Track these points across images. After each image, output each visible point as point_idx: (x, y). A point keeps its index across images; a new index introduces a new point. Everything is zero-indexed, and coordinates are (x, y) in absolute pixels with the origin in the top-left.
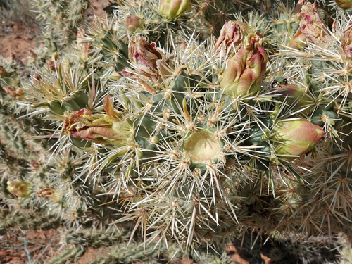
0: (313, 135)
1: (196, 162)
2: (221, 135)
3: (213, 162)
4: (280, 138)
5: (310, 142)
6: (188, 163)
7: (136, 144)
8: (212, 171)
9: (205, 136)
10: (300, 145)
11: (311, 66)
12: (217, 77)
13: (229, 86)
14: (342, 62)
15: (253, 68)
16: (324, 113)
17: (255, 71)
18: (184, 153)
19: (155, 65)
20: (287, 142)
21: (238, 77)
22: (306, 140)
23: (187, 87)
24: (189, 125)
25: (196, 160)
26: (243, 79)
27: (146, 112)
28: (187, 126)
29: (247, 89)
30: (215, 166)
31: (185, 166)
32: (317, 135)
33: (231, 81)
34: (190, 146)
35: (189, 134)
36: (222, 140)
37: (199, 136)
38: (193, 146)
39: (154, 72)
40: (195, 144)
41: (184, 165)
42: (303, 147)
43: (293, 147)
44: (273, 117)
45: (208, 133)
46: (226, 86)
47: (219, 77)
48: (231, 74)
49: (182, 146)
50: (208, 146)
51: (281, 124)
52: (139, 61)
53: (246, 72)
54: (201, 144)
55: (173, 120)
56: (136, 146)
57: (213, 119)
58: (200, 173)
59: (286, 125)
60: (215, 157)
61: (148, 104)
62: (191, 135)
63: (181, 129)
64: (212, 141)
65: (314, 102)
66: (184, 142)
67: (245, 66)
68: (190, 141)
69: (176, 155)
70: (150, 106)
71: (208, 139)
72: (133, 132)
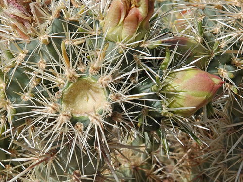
0: (210, 84)
1: (78, 116)
2: (106, 82)
3: (97, 113)
4: (172, 89)
5: (207, 93)
6: (68, 116)
7: (8, 101)
8: (96, 123)
9: (87, 86)
10: (196, 96)
11: (203, 17)
12: (98, 22)
13: (112, 31)
14: (238, 5)
15: (139, 6)
16: (221, 66)
17: (142, 10)
18: (63, 106)
19: (28, 9)
20: (181, 94)
21: (122, 19)
22: (203, 90)
23: (65, 32)
24: (68, 72)
25: (77, 113)
26: (128, 21)
27: (18, 62)
28: (67, 73)
29: (133, 32)
30: (100, 118)
31: (66, 120)
32: (214, 84)
33: (115, 24)
34: (70, 99)
35: (69, 83)
36: (107, 88)
37: (80, 86)
38: (74, 99)
39: (27, 16)
40: (76, 96)
41: (64, 118)
42: (199, 98)
43: (187, 98)
44: (163, 66)
45: (91, 83)
46: (109, 30)
47: (101, 22)
48: (115, 16)
49: (61, 98)
50: (91, 99)
51: (173, 75)
52: (11, 4)
53: (132, 12)
54: (82, 97)
55: (50, 70)
56: (8, 104)
57: (95, 66)
58: (82, 128)
59: (179, 75)
60: (100, 108)
61: (21, 54)
62: (71, 85)
63: (60, 80)
64: (96, 92)
65: (210, 53)
66: (63, 93)
67: (131, 5)
68: (70, 93)
69: (54, 109)
70: (24, 56)
71: (91, 91)
72: (4, 87)
